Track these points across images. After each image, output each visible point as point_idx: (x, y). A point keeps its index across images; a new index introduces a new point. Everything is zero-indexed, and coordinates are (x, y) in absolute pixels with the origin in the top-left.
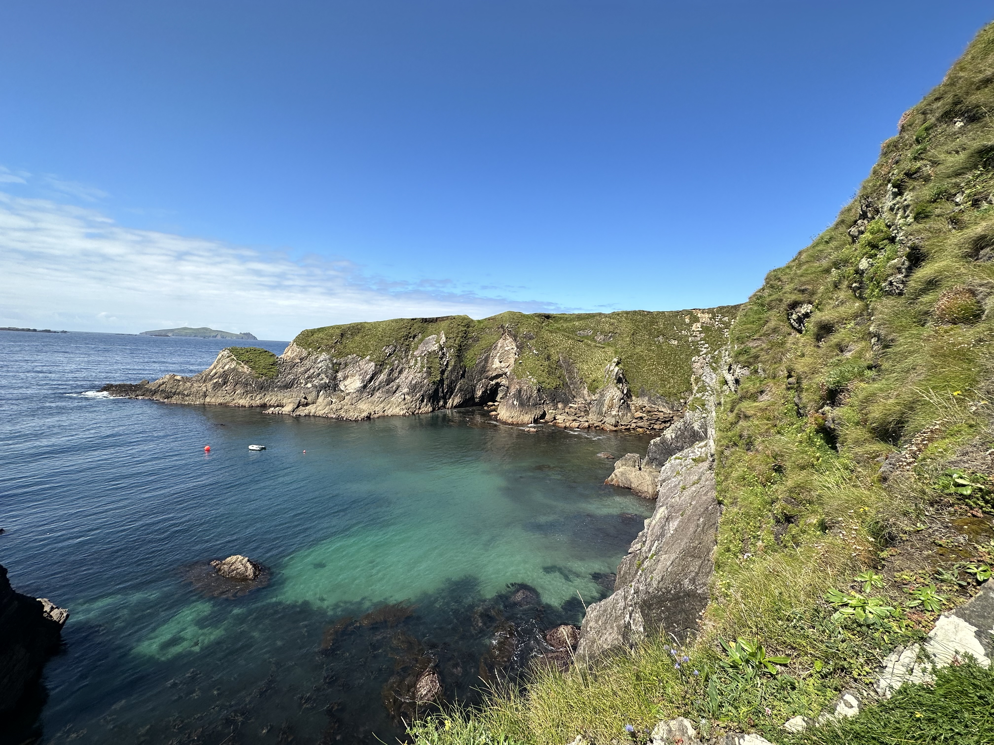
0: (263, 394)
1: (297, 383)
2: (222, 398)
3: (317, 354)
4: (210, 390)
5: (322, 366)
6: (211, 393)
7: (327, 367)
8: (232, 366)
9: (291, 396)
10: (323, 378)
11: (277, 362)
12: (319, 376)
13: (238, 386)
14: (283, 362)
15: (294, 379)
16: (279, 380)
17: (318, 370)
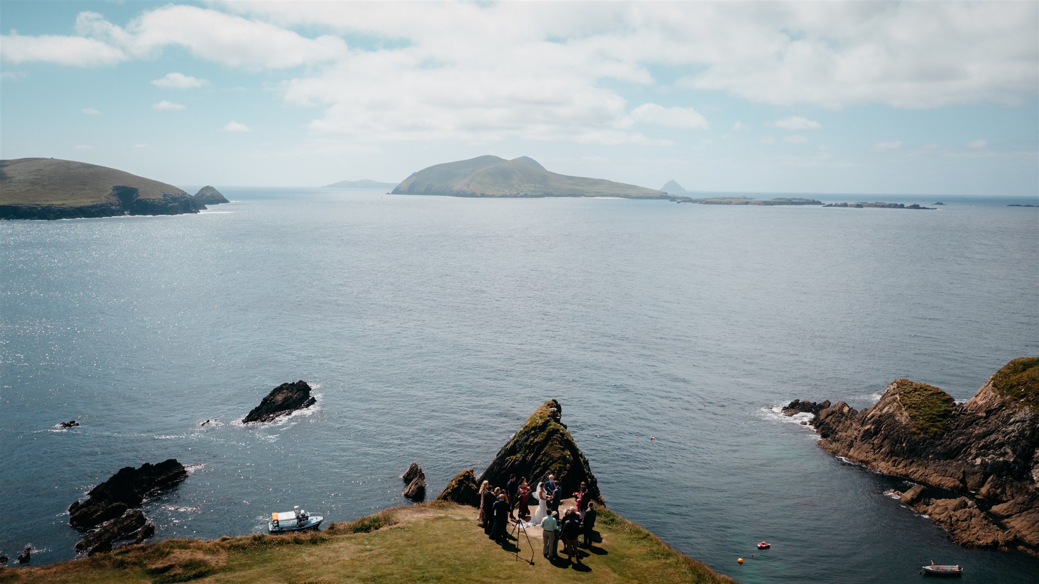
0: (910, 460)
1: (965, 452)
2: (865, 454)
3: (1016, 407)
4: (859, 439)
5: (1013, 431)
6: (857, 443)
7: (1022, 433)
8: (891, 411)
9: (944, 473)
10: (1005, 453)
11: (951, 412)
12: (1000, 448)
13: (886, 441)
14: (960, 413)
15: (964, 445)
16: (942, 443)
17: (1004, 437)
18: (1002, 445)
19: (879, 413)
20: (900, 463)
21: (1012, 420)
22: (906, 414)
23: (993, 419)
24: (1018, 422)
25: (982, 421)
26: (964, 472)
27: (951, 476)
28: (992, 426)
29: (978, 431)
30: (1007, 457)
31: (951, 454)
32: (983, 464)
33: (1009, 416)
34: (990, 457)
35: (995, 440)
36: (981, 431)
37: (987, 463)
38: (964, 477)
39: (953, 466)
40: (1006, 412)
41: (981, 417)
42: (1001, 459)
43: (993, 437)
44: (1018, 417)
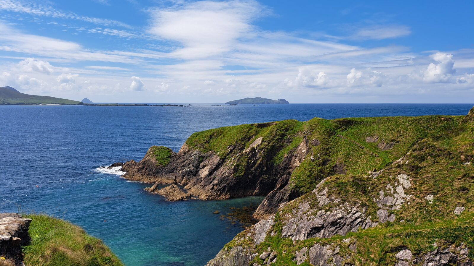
0: (156, 176)
1: (176, 169)
2: (139, 177)
3: (193, 150)
4: (136, 172)
5: (193, 158)
6: (136, 174)
7: (195, 159)
8: (149, 158)
9: (168, 178)
10: (190, 167)
11: (171, 155)
12: (188, 165)
13: (147, 171)
14: (175, 155)
15: (176, 167)
16: (168, 168)
17: (190, 161)
18: (189, 164)
19: (144, 160)
20: (152, 178)
21: (192, 155)
22: (154, 158)
23: (186, 155)
24: (194, 155)
25: (182, 157)
26: (175, 177)
27: (171, 179)
28: (185, 158)
29: (181, 160)
30: (191, 168)
31: (172, 171)
32: (182, 172)
33: (191, 154)
34: (185, 169)
35: (187, 163)
36: (182, 161)
37: (184, 172)
38: (176, 178)
39: (172, 176)
40: (190, 153)
41: (182, 156)
42: (189, 169)
43: (186, 162)
44: (194, 153)
